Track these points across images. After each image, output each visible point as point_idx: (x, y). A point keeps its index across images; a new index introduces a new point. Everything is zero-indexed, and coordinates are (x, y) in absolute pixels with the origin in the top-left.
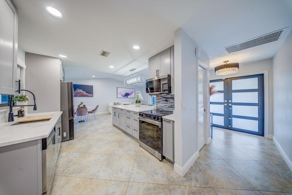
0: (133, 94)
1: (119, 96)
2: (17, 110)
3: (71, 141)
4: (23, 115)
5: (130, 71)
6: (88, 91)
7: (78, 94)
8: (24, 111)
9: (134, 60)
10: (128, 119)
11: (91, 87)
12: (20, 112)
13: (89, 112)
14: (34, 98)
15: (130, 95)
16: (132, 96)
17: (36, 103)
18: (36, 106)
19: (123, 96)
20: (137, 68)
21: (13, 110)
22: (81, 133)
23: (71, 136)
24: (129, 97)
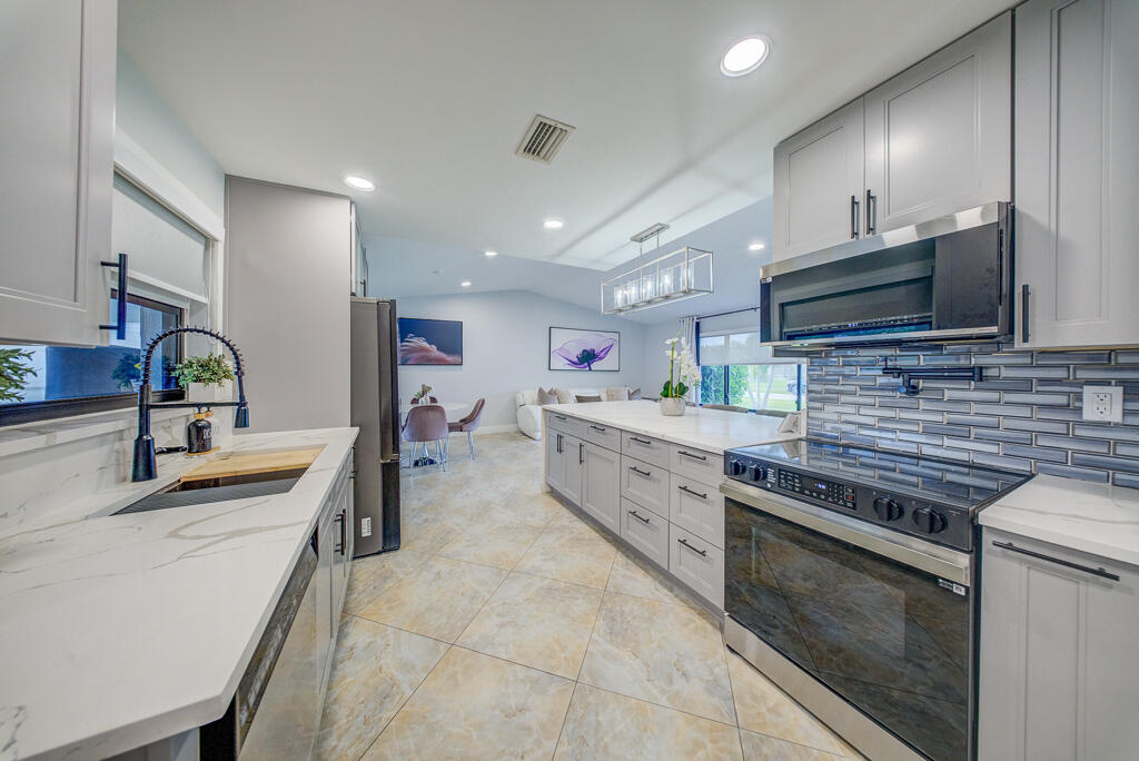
0: (613, 354)
1: (559, 363)
2: (184, 420)
3: (389, 560)
4: (207, 442)
5: (633, 239)
6: (446, 341)
7: (410, 356)
8: (209, 425)
9: (686, 166)
10: (636, 479)
11: (456, 328)
12: (194, 432)
13: (453, 428)
14: (239, 369)
15: (601, 359)
16: (609, 362)
17: (245, 394)
18: (245, 405)
19: (574, 363)
20: (671, 220)
21: (152, 427)
22: (426, 520)
23: (391, 536)
24: (595, 366)
